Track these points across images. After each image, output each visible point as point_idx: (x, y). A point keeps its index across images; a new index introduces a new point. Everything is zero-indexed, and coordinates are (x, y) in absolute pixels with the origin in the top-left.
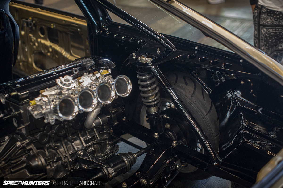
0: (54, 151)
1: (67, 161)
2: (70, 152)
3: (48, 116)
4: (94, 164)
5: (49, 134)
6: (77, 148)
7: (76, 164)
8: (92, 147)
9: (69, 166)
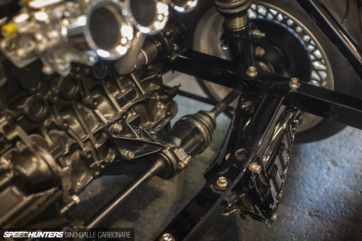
0: (62, 133)
1: (91, 149)
2: (93, 130)
3: (52, 57)
4: (142, 146)
5: (46, 97)
6: (107, 118)
7: (108, 152)
8: (131, 112)
9: (95, 158)
